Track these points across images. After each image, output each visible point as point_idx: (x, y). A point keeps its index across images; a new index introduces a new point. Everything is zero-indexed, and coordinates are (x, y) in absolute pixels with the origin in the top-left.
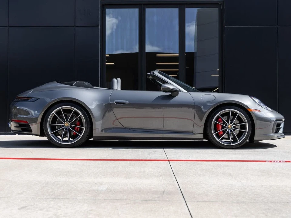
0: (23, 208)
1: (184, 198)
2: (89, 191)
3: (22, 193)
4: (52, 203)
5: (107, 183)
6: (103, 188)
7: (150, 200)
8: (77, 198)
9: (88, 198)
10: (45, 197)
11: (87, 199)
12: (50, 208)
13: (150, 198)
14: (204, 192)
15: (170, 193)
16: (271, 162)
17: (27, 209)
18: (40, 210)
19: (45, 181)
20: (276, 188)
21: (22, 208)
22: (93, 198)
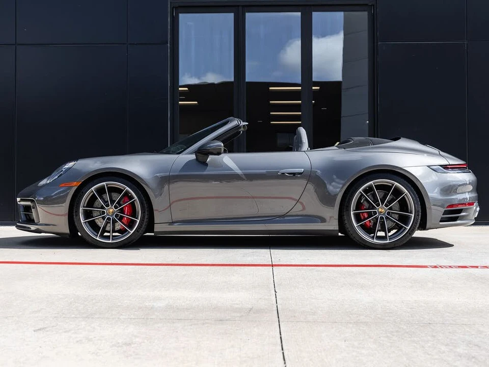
0: (40, 330)
1: (278, 318)
2: (140, 308)
3: (39, 311)
4: (83, 323)
5: (167, 297)
6: (162, 304)
7: (227, 320)
8: (121, 317)
9: (136, 317)
10: (73, 316)
11: (135, 319)
12: (78, 329)
13: (228, 318)
14: (311, 309)
15: (259, 311)
16: (435, 267)
17: (47, 331)
18: (65, 332)
19: (74, 295)
20: (423, 305)
21: (38, 330)
22: (143, 317)
